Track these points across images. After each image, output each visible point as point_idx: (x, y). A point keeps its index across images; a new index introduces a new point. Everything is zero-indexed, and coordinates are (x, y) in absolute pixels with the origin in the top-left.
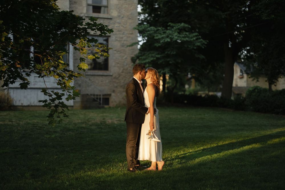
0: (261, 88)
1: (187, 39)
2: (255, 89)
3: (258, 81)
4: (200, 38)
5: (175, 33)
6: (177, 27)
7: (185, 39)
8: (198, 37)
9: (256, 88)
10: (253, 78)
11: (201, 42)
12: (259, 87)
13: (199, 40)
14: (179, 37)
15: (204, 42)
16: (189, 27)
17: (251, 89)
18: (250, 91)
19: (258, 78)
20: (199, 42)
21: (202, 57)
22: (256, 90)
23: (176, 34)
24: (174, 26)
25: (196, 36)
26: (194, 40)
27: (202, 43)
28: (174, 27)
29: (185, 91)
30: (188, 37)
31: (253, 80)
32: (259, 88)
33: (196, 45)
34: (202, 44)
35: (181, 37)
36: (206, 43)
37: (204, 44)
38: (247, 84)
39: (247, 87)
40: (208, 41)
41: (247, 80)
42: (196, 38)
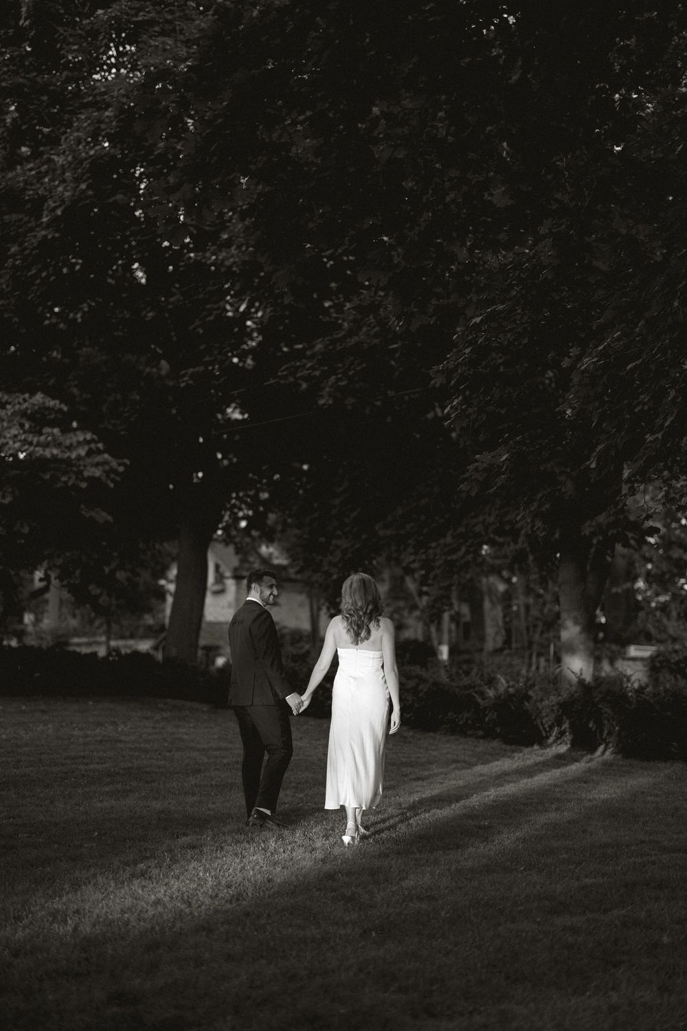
1: (55, 451)
4: (99, 452)
5: (9, 428)
6: (17, 407)
7: (48, 453)
8: (93, 446)
11: (106, 463)
13: (99, 459)
14: (25, 442)
15: (114, 464)
16: (61, 410)
20: (97, 465)
21: (103, 516)
23: (14, 431)
24: (7, 403)
25: (88, 442)
26: (79, 458)
27: (107, 468)
28: (8, 407)
29: (20, 635)
30: (59, 445)
33: (86, 474)
34: (107, 473)
35: (31, 444)
36: (121, 469)
37: (113, 470)
40: (127, 462)
42: (86, 448)
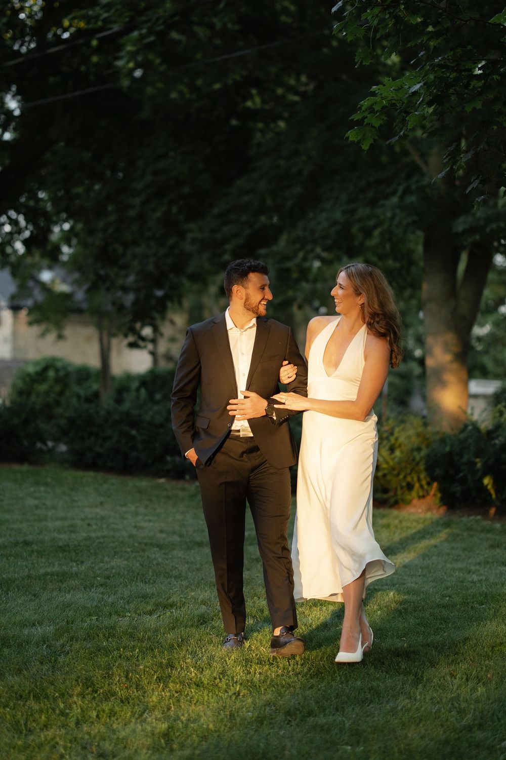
0: (69, 364)
2: (46, 369)
3: (60, 337)
9: (49, 365)
10: (43, 327)
12: (61, 360)
17: (31, 369)
18: (29, 375)
19: (59, 326)
22: (51, 374)
31: (43, 335)
32: (59, 364)
38: (15, 349)
39: (14, 360)
41: (15, 334)
